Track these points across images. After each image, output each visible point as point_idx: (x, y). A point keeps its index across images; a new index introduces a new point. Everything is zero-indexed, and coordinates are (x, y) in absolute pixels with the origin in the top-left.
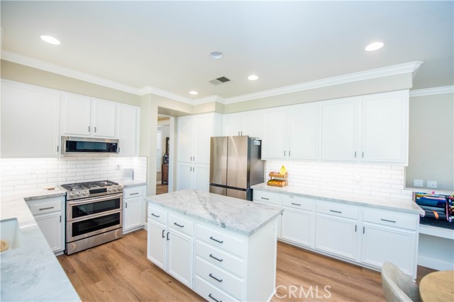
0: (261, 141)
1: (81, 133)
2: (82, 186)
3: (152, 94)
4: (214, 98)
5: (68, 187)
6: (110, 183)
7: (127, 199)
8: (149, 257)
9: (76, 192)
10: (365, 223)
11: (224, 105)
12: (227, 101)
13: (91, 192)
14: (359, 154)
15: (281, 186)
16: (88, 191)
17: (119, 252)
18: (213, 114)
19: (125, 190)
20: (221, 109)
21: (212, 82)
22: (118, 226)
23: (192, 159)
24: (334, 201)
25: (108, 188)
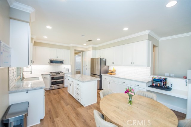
0: (106, 59)
1: (54, 58)
2: (54, 72)
3: (73, 46)
4: (92, 45)
5: (51, 73)
6: (61, 72)
7: (65, 77)
8: (68, 91)
9: (52, 74)
10: (131, 86)
11: (96, 47)
12: (97, 46)
13: (56, 74)
14: (133, 63)
15: (111, 74)
16: (55, 74)
17: (62, 90)
18: (92, 51)
19: (65, 74)
20: (95, 49)
21: (87, 41)
22: (63, 84)
23: (87, 65)
24: (123, 79)
25: (60, 73)
